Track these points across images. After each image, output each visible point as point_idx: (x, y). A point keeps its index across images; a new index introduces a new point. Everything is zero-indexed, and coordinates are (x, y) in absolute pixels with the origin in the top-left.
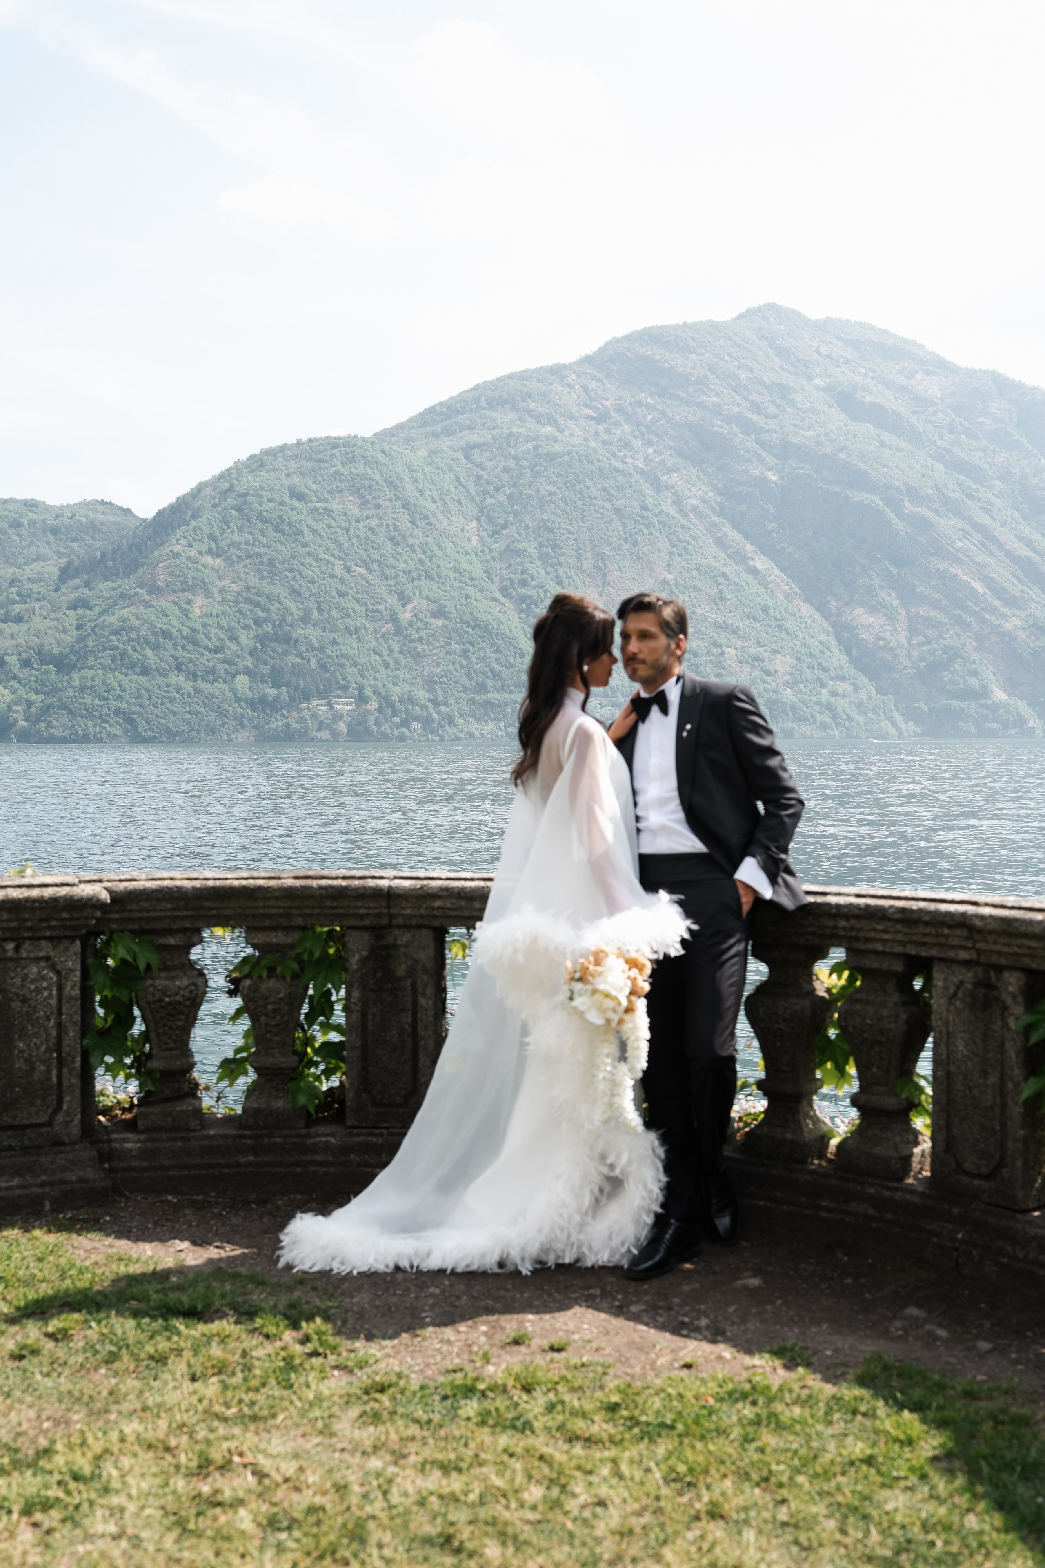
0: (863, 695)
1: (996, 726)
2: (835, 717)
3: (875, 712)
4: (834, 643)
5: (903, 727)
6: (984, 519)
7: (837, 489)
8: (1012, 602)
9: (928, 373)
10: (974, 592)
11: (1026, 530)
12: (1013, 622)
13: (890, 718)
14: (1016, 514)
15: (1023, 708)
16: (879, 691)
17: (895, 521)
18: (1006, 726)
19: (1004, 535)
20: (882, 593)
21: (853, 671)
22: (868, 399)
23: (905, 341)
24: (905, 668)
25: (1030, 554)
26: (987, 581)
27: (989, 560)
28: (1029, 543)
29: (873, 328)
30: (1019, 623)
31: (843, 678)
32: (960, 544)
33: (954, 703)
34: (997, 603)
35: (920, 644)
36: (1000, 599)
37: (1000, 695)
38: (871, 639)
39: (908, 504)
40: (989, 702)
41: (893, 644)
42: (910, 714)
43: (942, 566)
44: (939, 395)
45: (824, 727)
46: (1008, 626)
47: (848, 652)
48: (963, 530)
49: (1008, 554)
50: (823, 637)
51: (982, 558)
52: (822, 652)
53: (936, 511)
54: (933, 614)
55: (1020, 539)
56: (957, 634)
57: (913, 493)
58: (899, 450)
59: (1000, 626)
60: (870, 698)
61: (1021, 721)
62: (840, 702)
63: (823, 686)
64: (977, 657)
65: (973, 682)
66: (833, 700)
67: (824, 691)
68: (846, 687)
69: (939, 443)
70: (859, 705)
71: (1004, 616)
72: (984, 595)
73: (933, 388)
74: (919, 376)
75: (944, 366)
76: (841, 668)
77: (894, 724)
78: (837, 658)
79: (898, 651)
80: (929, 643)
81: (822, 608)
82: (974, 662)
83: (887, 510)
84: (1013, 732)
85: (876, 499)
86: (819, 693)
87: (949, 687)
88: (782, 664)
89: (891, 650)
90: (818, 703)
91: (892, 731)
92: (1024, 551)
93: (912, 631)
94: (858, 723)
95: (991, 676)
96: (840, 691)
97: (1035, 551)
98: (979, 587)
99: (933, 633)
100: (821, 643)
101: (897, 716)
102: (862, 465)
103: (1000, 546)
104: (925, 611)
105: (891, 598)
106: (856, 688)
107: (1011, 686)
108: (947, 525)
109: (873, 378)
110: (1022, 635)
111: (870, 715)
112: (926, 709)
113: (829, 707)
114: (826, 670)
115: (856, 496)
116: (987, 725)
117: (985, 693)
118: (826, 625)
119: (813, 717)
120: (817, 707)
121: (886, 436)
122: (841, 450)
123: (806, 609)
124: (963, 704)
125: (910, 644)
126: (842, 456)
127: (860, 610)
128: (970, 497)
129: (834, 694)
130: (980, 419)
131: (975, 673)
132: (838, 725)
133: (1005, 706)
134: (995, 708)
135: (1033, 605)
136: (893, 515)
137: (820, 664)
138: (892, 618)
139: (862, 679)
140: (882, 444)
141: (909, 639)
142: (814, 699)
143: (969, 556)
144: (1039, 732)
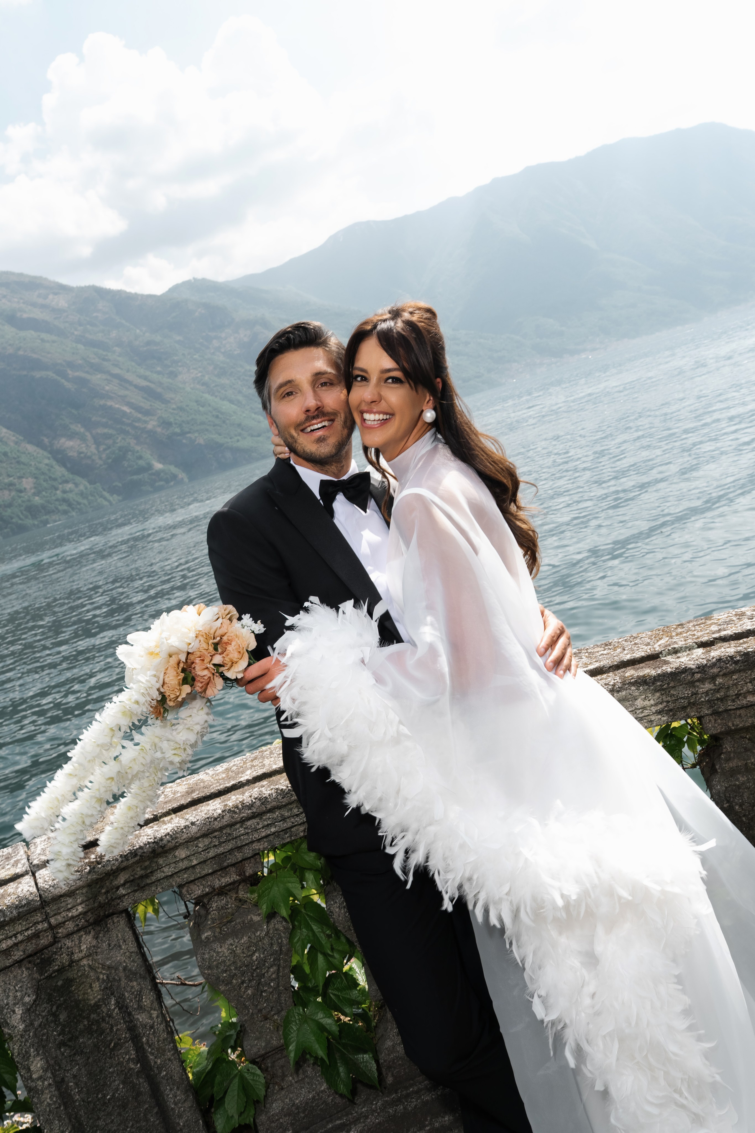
0: (82, 487)
1: (162, 483)
2: (70, 505)
3: (92, 495)
4: (54, 463)
5: (111, 499)
6: (116, 371)
7: (25, 373)
8: (147, 413)
9: (56, 294)
10: (124, 413)
11: (142, 371)
12: (152, 424)
13: (102, 496)
14: (133, 364)
15: (173, 469)
16: (91, 482)
17: (66, 383)
18: (167, 481)
19: (130, 377)
20: (73, 427)
21: (71, 476)
22: (25, 316)
23: (35, 278)
24: (101, 465)
25: (148, 384)
26: (130, 404)
27: (127, 393)
28: (146, 378)
29: (13, 274)
30: (155, 423)
31: (67, 482)
32: (107, 388)
33: (135, 477)
34: (140, 415)
35: (105, 450)
36: (140, 413)
37: (158, 466)
38: (75, 454)
39: (70, 372)
40: (154, 471)
41: (89, 454)
42: (113, 491)
43: (102, 402)
44: (66, 305)
45: (65, 512)
46: (150, 426)
47: (64, 465)
48: (106, 379)
49: (136, 386)
50: (47, 461)
51: (123, 392)
52: (49, 470)
53: (87, 372)
54: (106, 431)
55: (140, 377)
56: (123, 439)
57: (71, 365)
58: (54, 342)
59: (145, 428)
60: (86, 488)
61: (174, 477)
62: (70, 496)
63: (56, 489)
64: (138, 448)
65: (141, 463)
66: (65, 496)
67: (58, 492)
68: (70, 486)
69: (76, 333)
70: (82, 494)
71: (146, 422)
72: (131, 413)
73: (61, 302)
74: (51, 297)
75: (63, 289)
76: (64, 476)
77: (105, 499)
78: (59, 471)
79: (94, 457)
80: (109, 448)
81: (39, 444)
82: (138, 452)
83: (59, 378)
84: (172, 483)
85: (51, 374)
86: (55, 494)
87: (129, 469)
88: (28, 483)
89: (89, 457)
90: (57, 500)
91: (105, 503)
92: (144, 383)
93: (97, 444)
94: (84, 504)
95: (149, 457)
96: (68, 489)
97: (150, 381)
98: (126, 409)
99: (110, 442)
100: (47, 465)
101: (106, 494)
102: (35, 356)
103: (130, 383)
104: (100, 430)
105: (79, 428)
106: (76, 485)
107: (162, 459)
108: (97, 379)
109: (24, 303)
110: (159, 430)
111: (90, 498)
112: (120, 485)
113: (64, 500)
114: (55, 480)
115: (38, 374)
116: (157, 484)
117: (150, 467)
118: (45, 454)
119: (57, 509)
120: (57, 503)
121: (44, 336)
122: (19, 349)
123: (31, 448)
124: (140, 476)
125: (99, 452)
126: (21, 353)
127: (63, 440)
128: (104, 360)
129: (64, 492)
130: (95, 314)
131: (140, 458)
132: (73, 509)
133: (163, 471)
134: (158, 473)
135: (159, 412)
136: (63, 381)
137: (50, 477)
138: (83, 439)
139: (78, 479)
140: (43, 340)
141: (97, 449)
142: (54, 498)
143: (115, 393)
144: (186, 480)
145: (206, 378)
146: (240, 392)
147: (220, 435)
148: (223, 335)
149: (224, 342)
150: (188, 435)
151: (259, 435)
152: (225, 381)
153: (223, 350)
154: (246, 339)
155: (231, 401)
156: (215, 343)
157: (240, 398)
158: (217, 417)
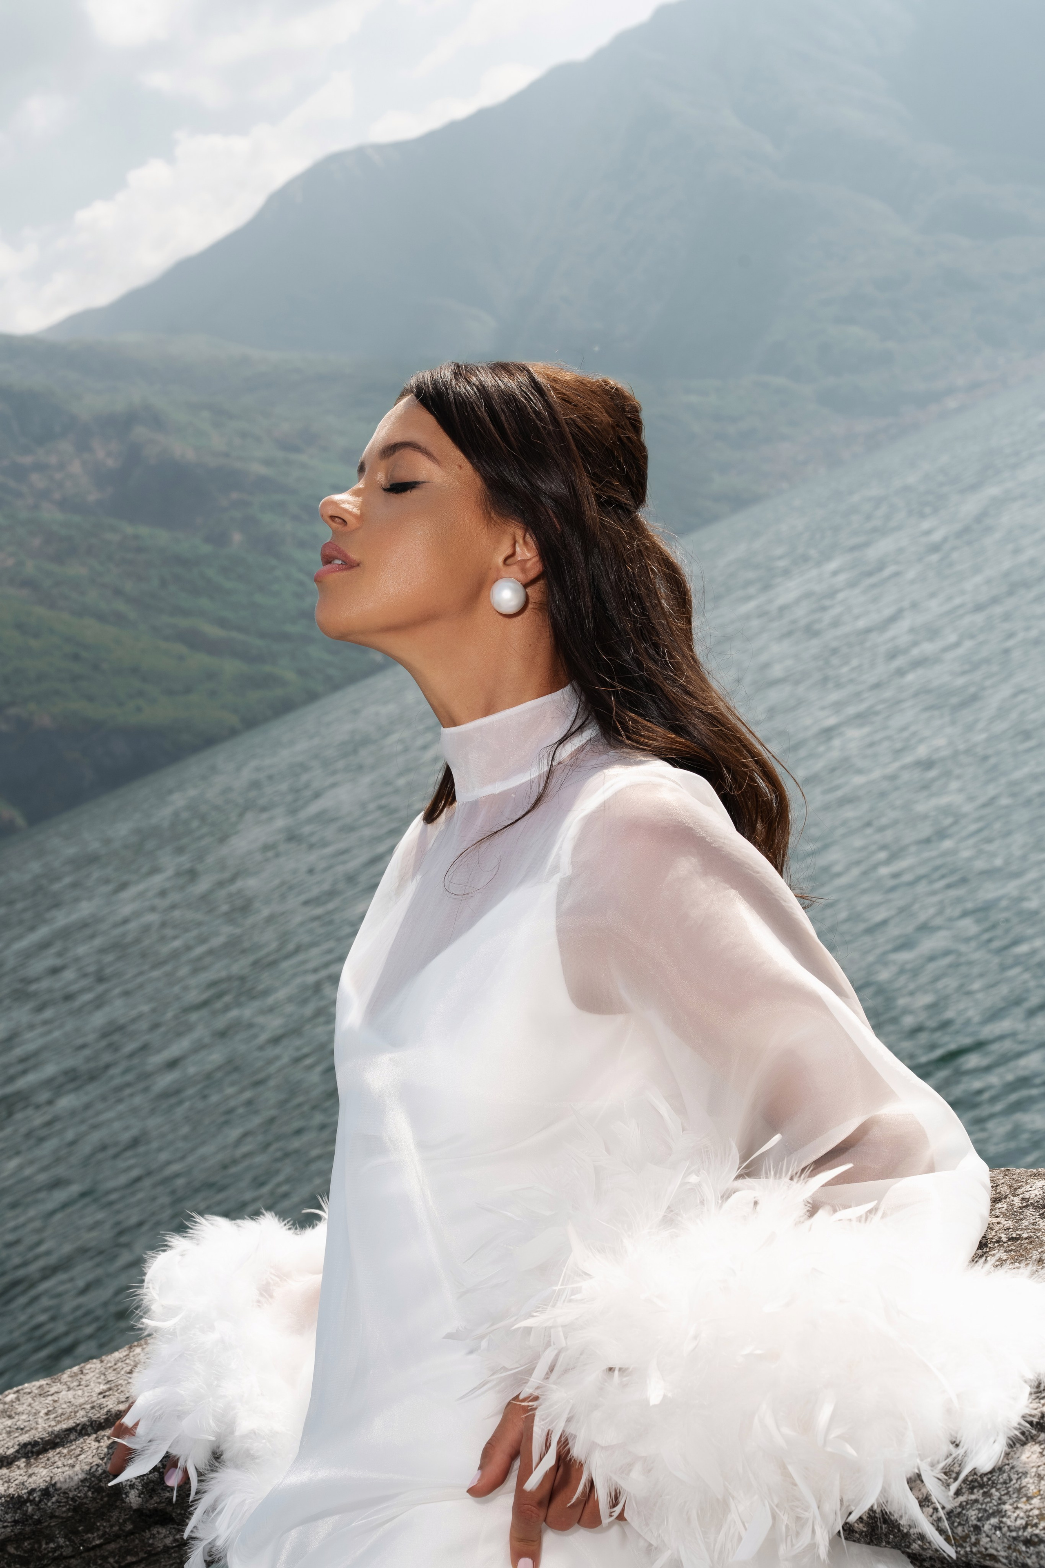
144: (20, 821)
145: (30, 568)
146: (118, 592)
147: (91, 699)
148: (53, 460)
149: (58, 476)
150: (12, 711)
151: (188, 690)
152: (76, 570)
153: (57, 496)
154: (110, 463)
155: (101, 617)
156: (37, 480)
157: (120, 606)
158: (76, 657)
